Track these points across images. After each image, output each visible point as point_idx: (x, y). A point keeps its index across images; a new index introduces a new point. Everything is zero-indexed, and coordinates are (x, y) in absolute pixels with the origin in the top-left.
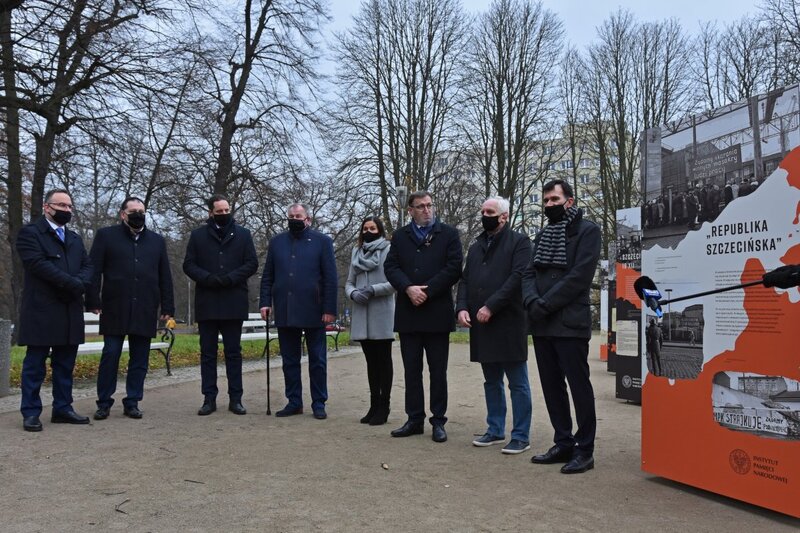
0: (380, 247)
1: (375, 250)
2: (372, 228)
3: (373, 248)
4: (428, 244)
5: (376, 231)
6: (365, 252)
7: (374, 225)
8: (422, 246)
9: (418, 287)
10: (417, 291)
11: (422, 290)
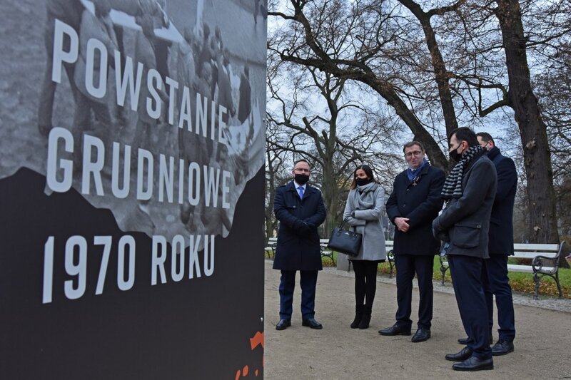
0: (373, 189)
1: (369, 192)
2: (361, 175)
3: (367, 190)
4: (415, 184)
5: (365, 177)
6: (361, 193)
7: (363, 172)
8: (411, 186)
9: (402, 219)
10: (402, 221)
11: (406, 221)
